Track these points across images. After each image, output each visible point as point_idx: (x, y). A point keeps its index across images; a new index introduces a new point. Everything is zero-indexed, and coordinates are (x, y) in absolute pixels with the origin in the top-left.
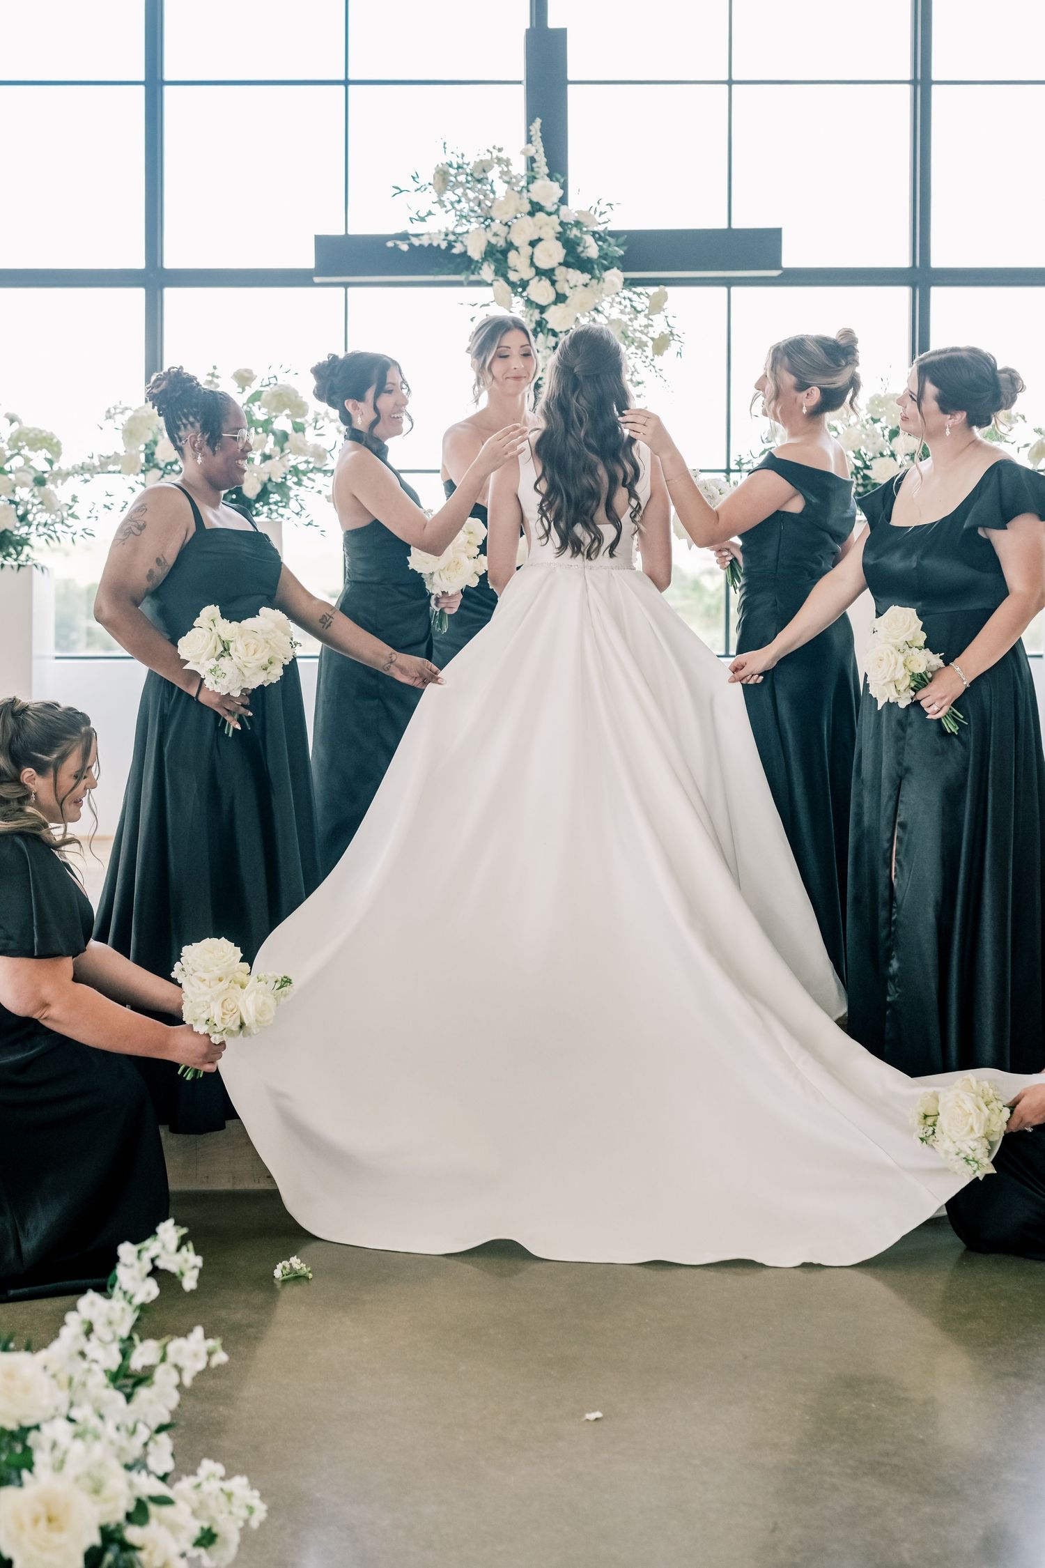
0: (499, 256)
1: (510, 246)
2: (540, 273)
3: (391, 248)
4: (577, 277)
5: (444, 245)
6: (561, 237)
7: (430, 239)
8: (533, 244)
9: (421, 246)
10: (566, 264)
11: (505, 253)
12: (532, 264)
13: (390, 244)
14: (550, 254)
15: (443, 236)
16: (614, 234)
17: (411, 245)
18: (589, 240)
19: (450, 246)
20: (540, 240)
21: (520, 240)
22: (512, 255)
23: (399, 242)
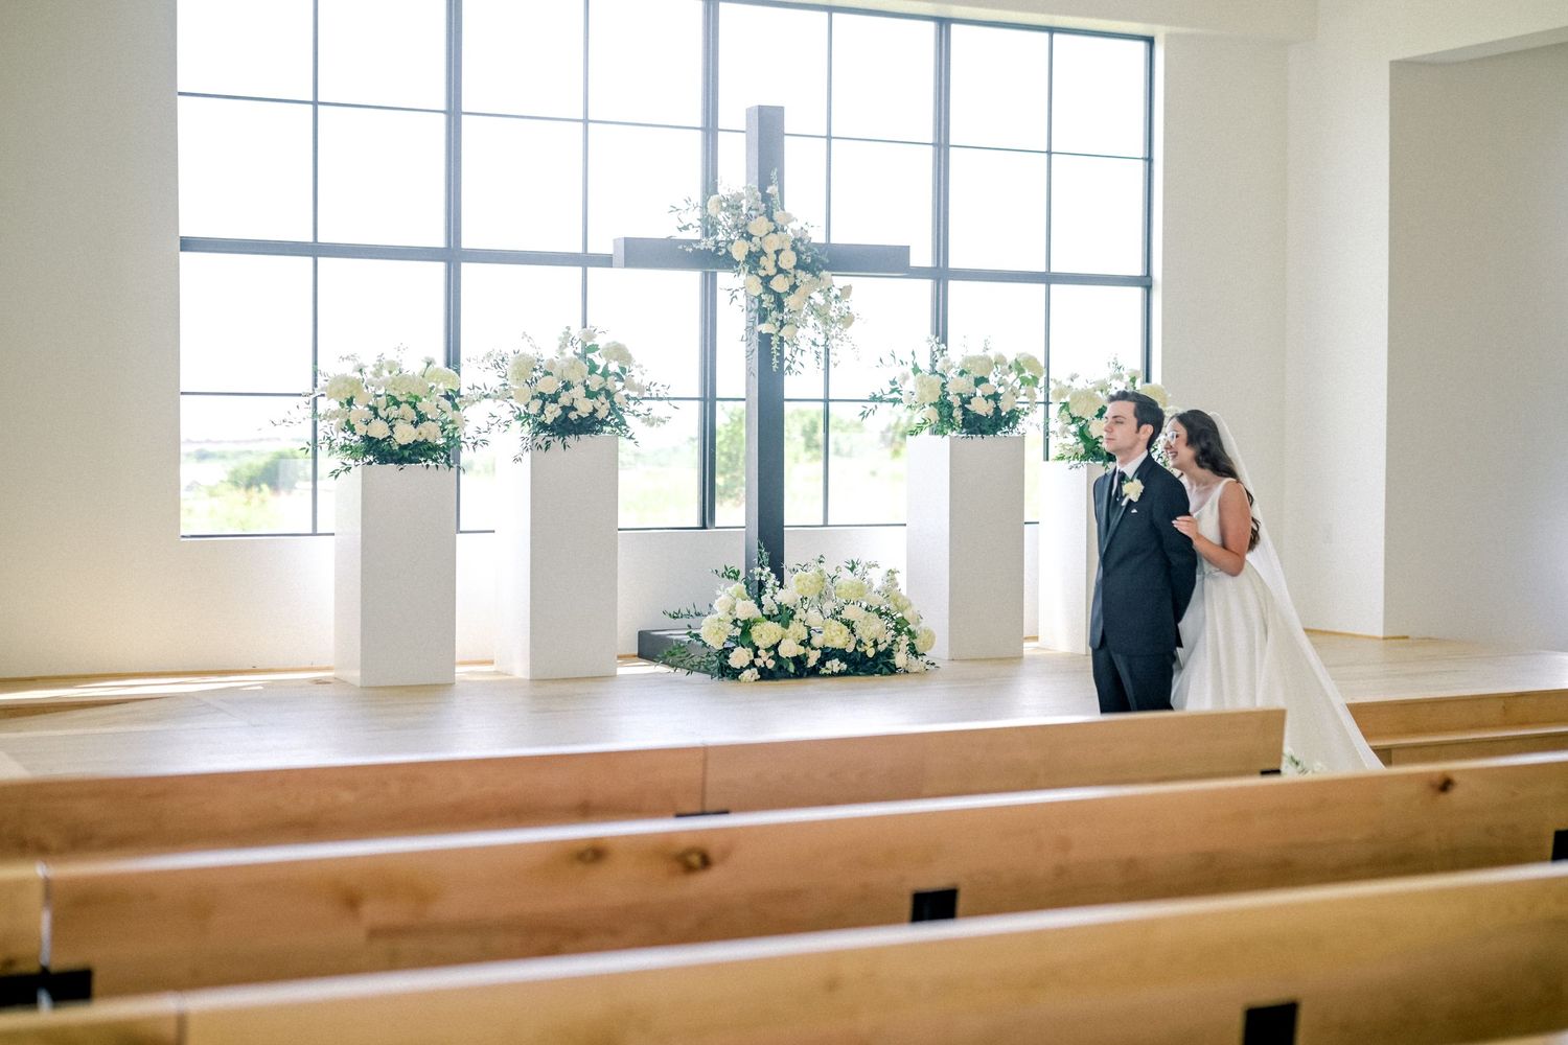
0: (754, 259)
1: (763, 252)
2: (780, 271)
4: (804, 277)
5: (714, 249)
6: (793, 248)
7: (705, 245)
8: (778, 252)
9: (699, 249)
10: (795, 267)
11: (758, 257)
12: (776, 265)
13: (680, 247)
14: (788, 260)
17: (694, 249)
18: (807, 251)
19: (718, 249)
20: (782, 250)
21: (770, 250)
22: (763, 259)
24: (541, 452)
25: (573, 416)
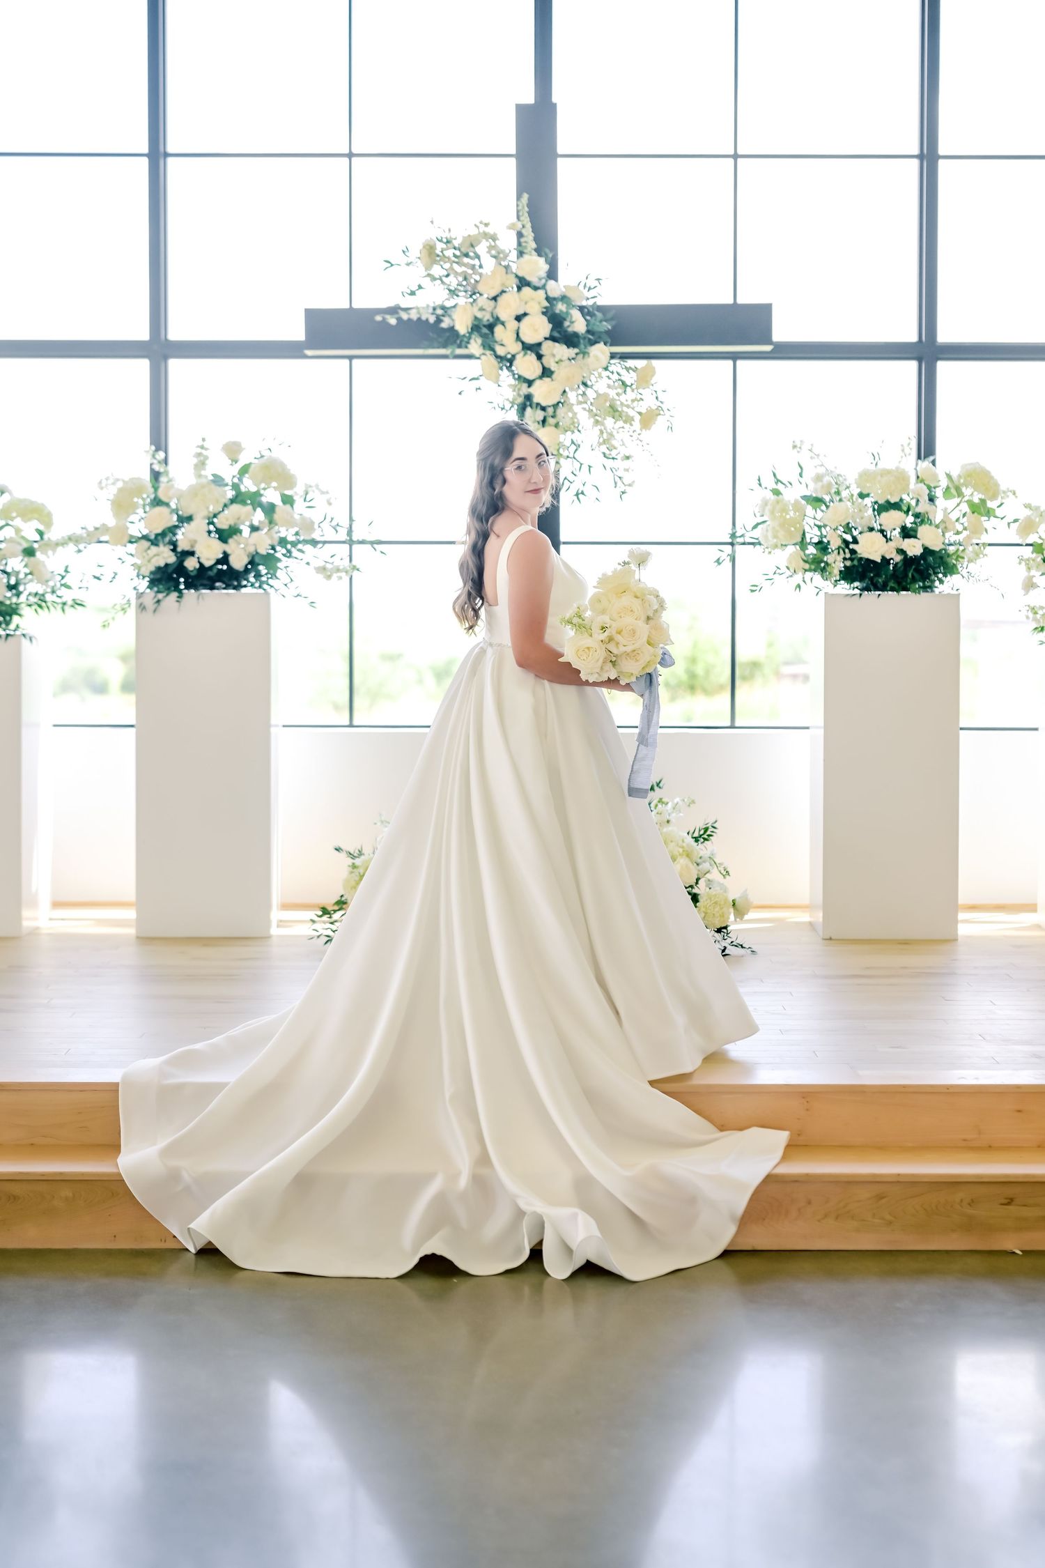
0: (485, 330)
1: (498, 320)
2: (527, 347)
3: (379, 322)
4: (561, 351)
5: (432, 319)
6: (547, 312)
7: (419, 313)
8: (519, 318)
9: (409, 320)
10: (552, 338)
11: (491, 327)
12: (518, 338)
13: (379, 318)
14: (536, 329)
15: (431, 310)
16: (601, 309)
17: (399, 319)
18: (576, 314)
19: (439, 320)
20: (525, 314)
21: (506, 311)
22: (498, 329)
23: (388, 317)
24: (148, 615)
25: (191, 564)
